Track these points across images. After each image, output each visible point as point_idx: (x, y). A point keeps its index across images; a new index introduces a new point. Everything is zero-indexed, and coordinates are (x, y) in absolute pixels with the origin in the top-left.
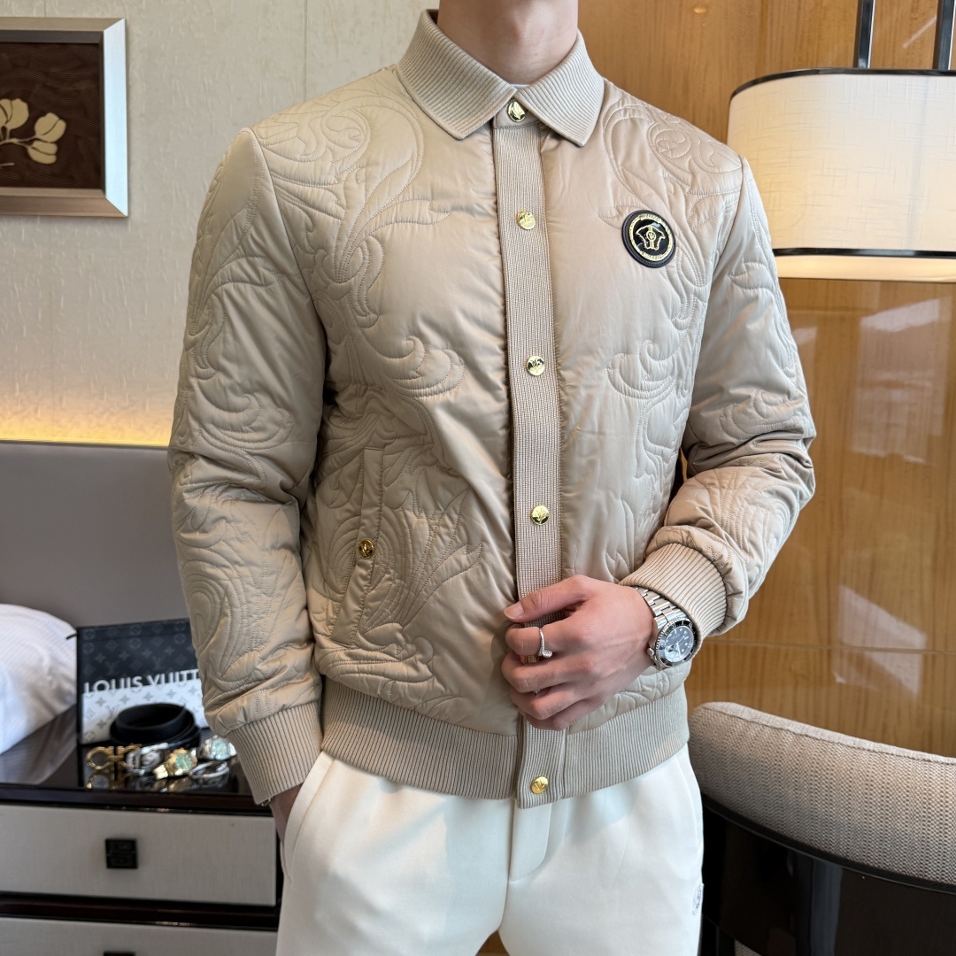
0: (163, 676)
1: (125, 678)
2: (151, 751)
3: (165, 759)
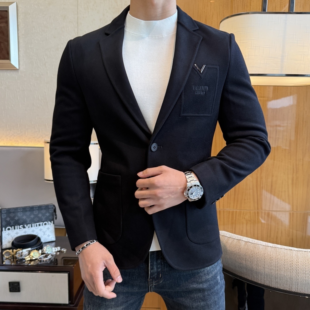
0: (30, 225)
1: (17, 226)
2: (25, 251)
3: (29, 254)
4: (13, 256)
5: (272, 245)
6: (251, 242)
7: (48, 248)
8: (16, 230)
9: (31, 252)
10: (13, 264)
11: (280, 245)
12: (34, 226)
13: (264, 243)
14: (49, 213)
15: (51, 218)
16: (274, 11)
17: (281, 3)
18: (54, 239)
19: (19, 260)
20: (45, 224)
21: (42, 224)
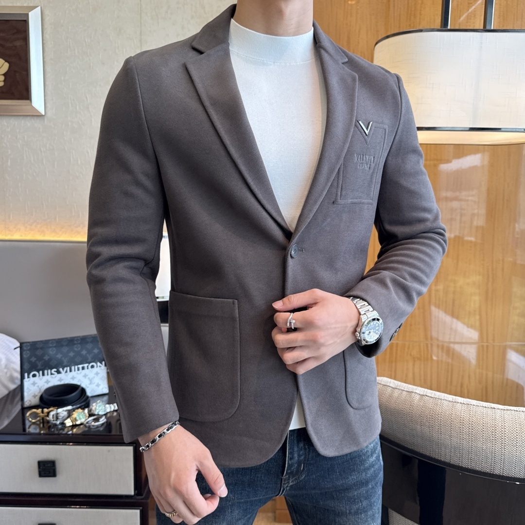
0: (68, 368)
1: (47, 370)
2: (62, 411)
4: (43, 419)
6: (430, 395)
7: (99, 406)
8: (46, 377)
9: (74, 413)
10: (42, 432)
12: (75, 371)
13: (450, 397)
15: (101, 356)
18: (106, 391)
19: (52, 426)
20: (92, 367)
21: (88, 366)
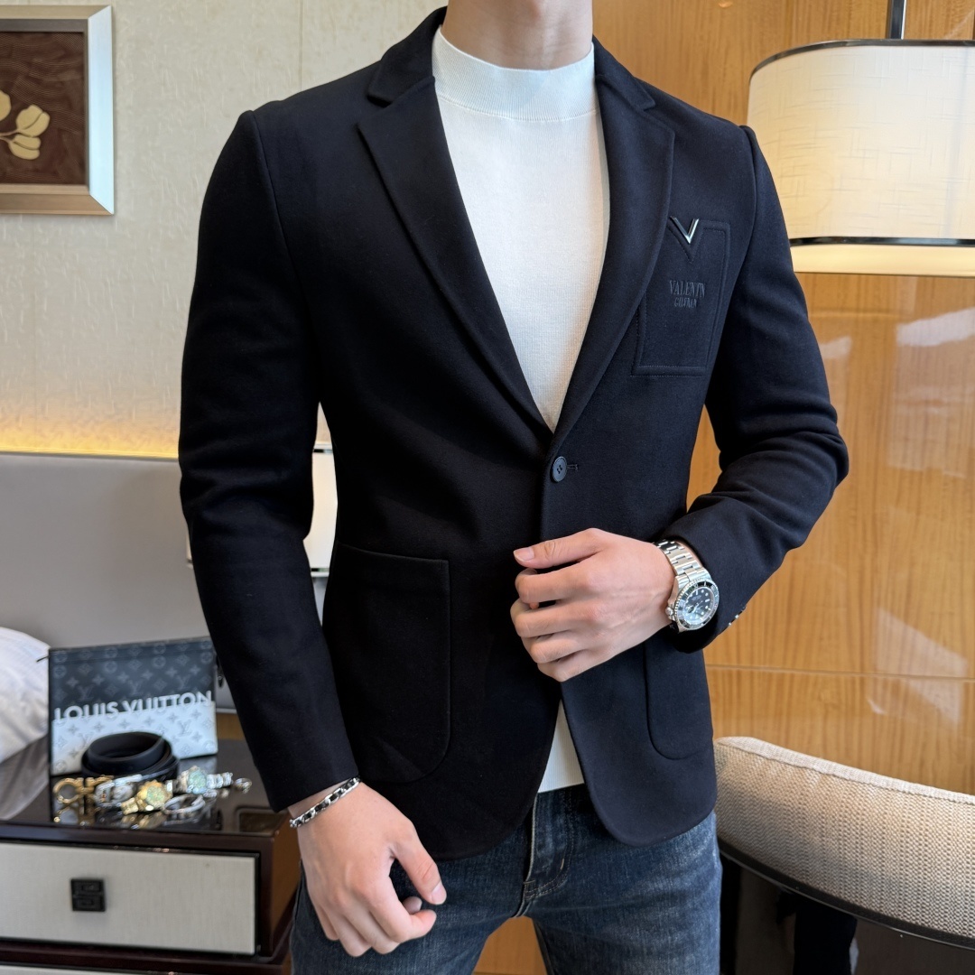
0: (140, 702)
1: (100, 704)
2: (123, 784)
3: (135, 793)
4: (85, 798)
5: (910, 788)
6: (841, 775)
7: (195, 777)
8: (96, 718)
9: (143, 787)
10: (83, 823)
11: (933, 788)
12: (152, 707)
13: (883, 780)
14: (200, 665)
15: (205, 680)
16: (926, 38)
17: (948, 10)
18: (212, 747)
19: (103, 811)
20: (187, 700)
21: (178, 700)
